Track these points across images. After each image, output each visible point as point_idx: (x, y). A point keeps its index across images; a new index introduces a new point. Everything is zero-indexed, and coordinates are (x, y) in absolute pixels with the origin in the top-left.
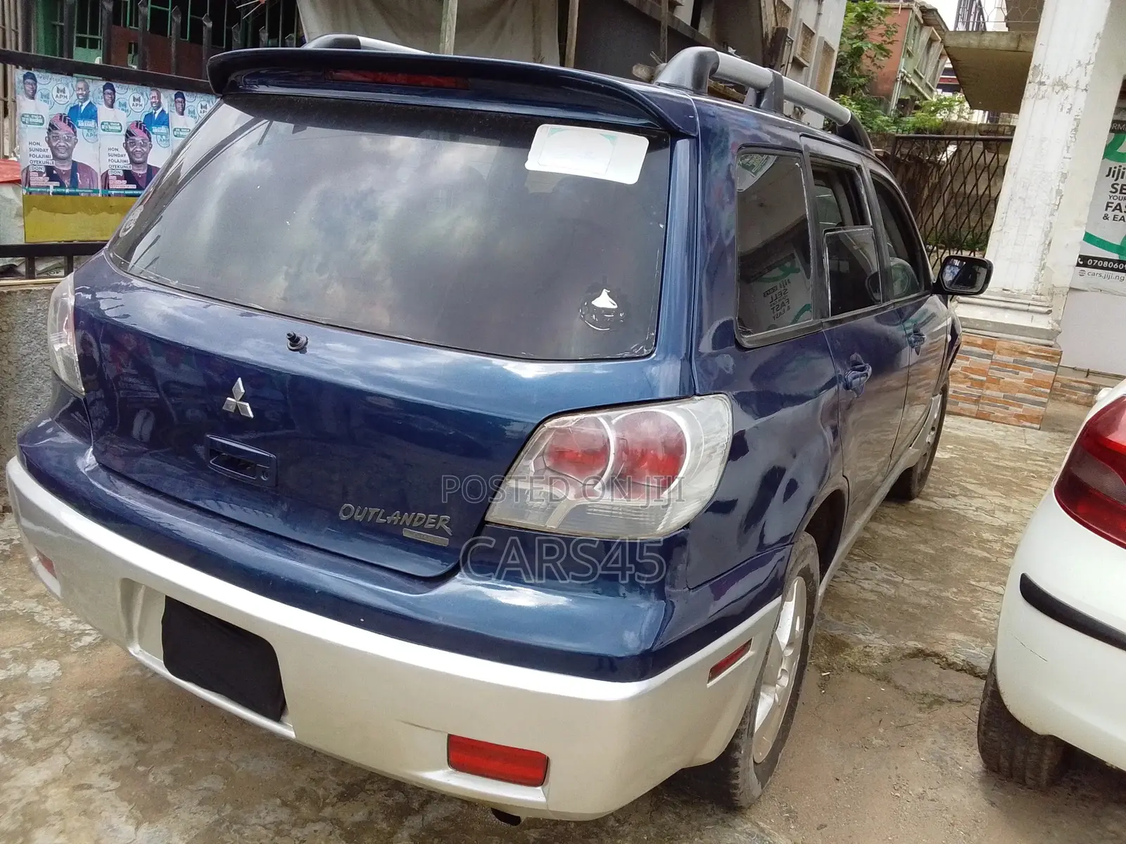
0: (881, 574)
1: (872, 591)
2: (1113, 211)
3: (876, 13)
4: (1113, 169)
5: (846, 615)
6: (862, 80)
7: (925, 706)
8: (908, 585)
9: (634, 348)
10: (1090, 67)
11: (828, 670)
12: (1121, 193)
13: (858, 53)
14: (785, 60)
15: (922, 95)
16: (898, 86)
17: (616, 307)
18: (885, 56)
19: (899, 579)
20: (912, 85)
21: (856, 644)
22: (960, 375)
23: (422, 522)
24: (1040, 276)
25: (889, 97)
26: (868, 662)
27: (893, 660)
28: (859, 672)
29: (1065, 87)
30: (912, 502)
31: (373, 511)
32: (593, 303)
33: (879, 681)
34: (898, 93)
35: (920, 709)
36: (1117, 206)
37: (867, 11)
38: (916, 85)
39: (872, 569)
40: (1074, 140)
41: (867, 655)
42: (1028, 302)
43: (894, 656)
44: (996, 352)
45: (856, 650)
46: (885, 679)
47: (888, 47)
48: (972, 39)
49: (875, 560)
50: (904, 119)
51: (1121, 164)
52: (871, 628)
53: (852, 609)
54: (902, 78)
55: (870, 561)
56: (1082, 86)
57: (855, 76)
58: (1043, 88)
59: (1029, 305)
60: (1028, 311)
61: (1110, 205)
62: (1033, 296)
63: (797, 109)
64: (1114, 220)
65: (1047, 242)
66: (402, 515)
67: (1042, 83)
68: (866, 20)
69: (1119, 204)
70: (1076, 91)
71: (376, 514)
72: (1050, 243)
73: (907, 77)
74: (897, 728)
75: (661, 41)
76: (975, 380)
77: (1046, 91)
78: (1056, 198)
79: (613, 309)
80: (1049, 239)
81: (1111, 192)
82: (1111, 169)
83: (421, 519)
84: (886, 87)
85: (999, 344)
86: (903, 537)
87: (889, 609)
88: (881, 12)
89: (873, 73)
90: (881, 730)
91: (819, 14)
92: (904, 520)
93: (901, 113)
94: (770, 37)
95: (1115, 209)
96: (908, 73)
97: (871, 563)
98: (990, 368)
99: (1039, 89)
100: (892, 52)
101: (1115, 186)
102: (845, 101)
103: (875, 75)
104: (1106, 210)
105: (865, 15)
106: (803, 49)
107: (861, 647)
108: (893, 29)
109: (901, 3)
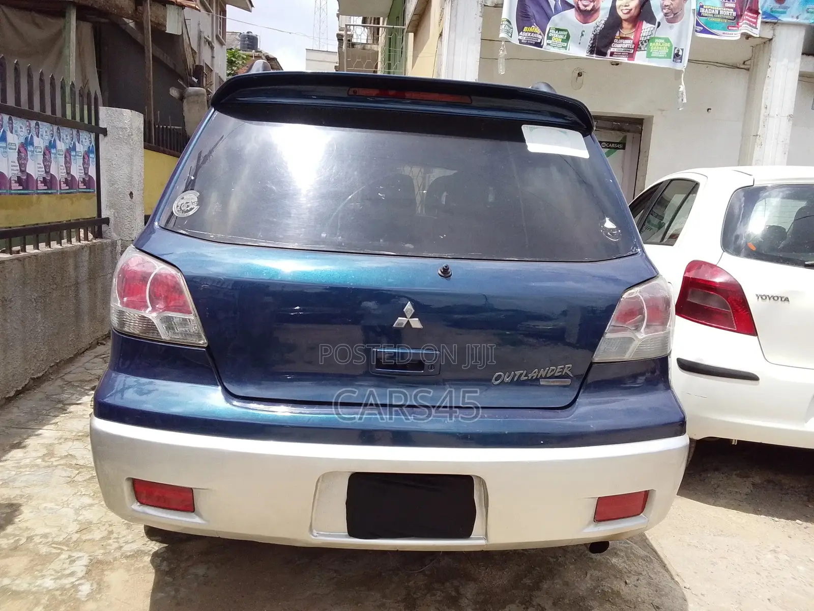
9: (632, 249)
23: (553, 373)
31: (518, 373)
66: (539, 371)
71: (521, 374)
83: (553, 370)
88: (244, 59)
91: (213, 57)
109: (253, 52)
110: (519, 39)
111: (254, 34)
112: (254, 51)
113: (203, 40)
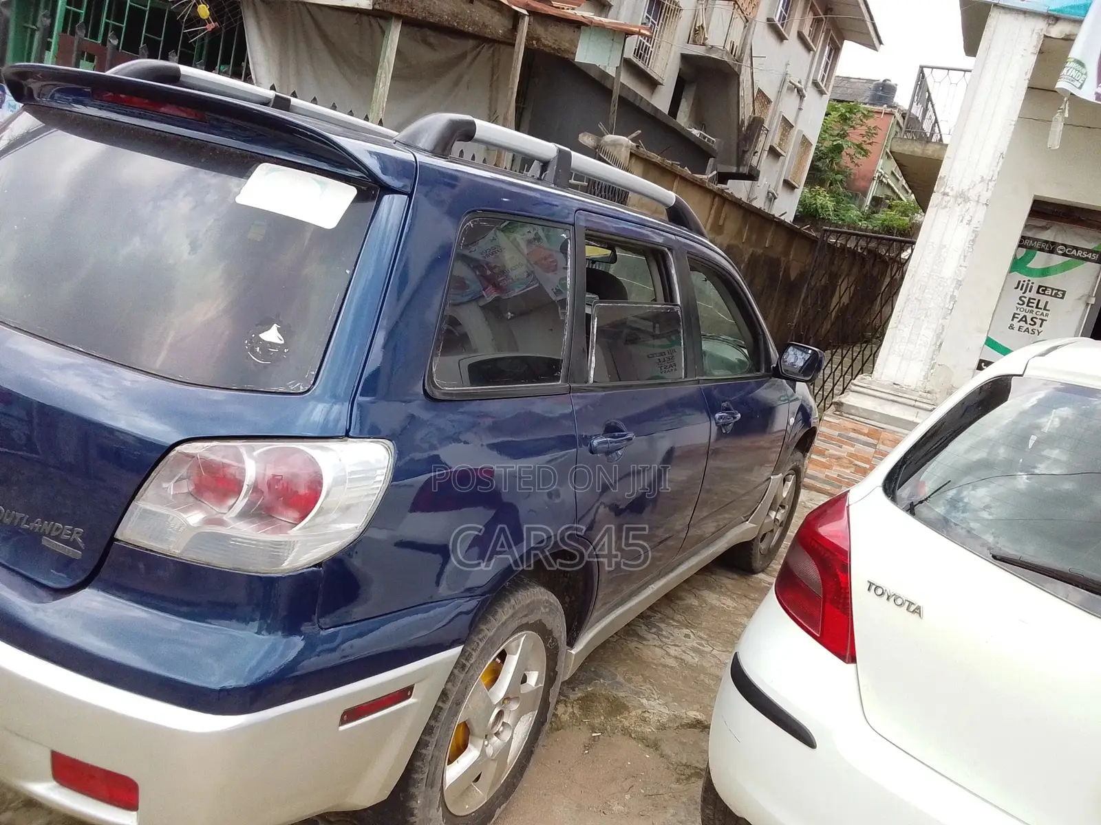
0: (693, 642)
1: (676, 658)
2: (1019, 322)
3: (859, 115)
4: (1022, 283)
5: (640, 678)
6: (840, 177)
7: (683, 777)
8: (714, 656)
9: (291, 385)
10: (991, 184)
11: (600, 731)
12: (1028, 305)
13: (838, 149)
14: (759, 148)
15: (898, 195)
16: (874, 184)
17: (283, 342)
18: (863, 156)
19: (708, 649)
20: (888, 185)
21: (635, 708)
22: (845, 461)
23: (59, 532)
24: (930, 374)
25: (865, 194)
26: (643, 728)
27: (669, 727)
28: (631, 736)
29: (966, 200)
30: (756, 576)
31: (19, 515)
32: (261, 336)
33: (648, 748)
34: (873, 190)
35: (678, 781)
36: (1023, 318)
37: (851, 112)
38: (893, 185)
39: (687, 636)
40: (971, 250)
41: (644, 720)
42: (915, 398)
43: (671, 725)
44: (880, 442)
45: (634, 713)
46: (654, 745)
47: (865, 146)
48: (917, 147)
49: (693, 628)
50: (876, 215)
51: (1029, 278)
52: (658, 694)
53: (647, 673)
54: (879, 177)
55: (687, 627)
56: (983, 200)
57: (833, 170)
58: (947, 198)
59: (916, 401)
60: (914, 406)
61: (1016, 316)
62: (920, 393)
63: (770, 194)
64: (1019, 330)
65: (938, 344)
66: (42, 522)
67: (945, 194)
68: (849, 119)
69: (1025, 316)
70: (977, 205)
71: (22, 519)
72: (941, 344)
73: (884, 177)
74: (645, 796)
75: (611, 114)
76: (859, 466)
77: (949, 201)
78: (950, 302)
79: (279, 344)
80: (940, 341)
81: (1018, 304)
82: (1019, 282)
83: (58, 529)
84: (862, 184)
85: (884, 435)
86: (731, 609)
87: (685, 677)
88: (865, 116)
89: (850, 170)
90: (628, 797)
91: (800, 109)
92: (739, 593)
93: (874, 209)
94: (746, 124)
95: (1021, 320)
96: (885, 173)
97: (687, 630)
98: (873, 457)
99: (942, 199)
100: (871, 153)
101: (1023, 299)
102: (821, 192)
103: (852, 171)
104: (1013, 320)
105: (848, 115)
106: (781, 140)
107: (640, 711)
108: (873, 131)
109: (884, 108)
110: (1097, 93)
111: (893, 82)
112: (885, 106)
113: (787, 84)
